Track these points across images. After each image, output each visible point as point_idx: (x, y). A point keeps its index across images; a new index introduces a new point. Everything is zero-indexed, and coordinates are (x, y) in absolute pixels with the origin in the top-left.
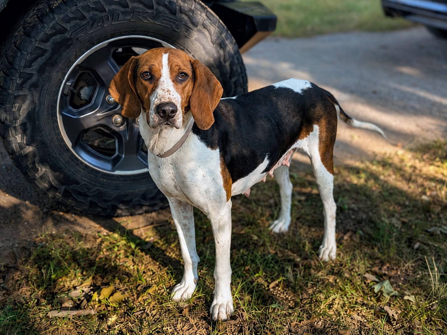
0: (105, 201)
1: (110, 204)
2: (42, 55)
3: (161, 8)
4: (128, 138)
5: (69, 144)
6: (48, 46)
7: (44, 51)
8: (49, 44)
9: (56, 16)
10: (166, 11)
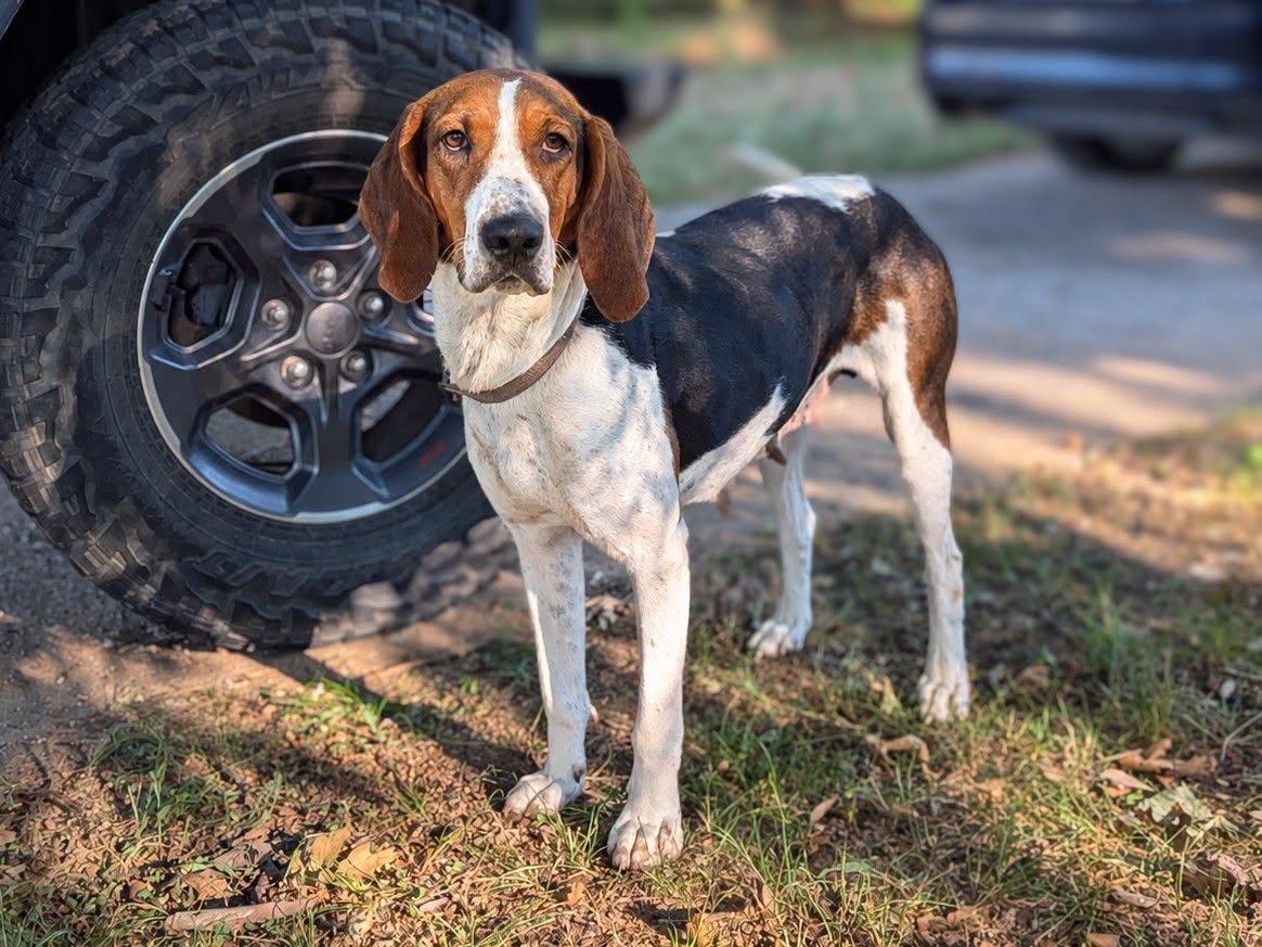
0: (276, 600)
1: (287, 607)
2: (93, 195)
3: (397, 49)
4: (324, 418)
5: (172, 441)
6: (106, 170)
7: (97, 185)
8: (109, 162)
9: (122, 85)
10: (411, 56)
